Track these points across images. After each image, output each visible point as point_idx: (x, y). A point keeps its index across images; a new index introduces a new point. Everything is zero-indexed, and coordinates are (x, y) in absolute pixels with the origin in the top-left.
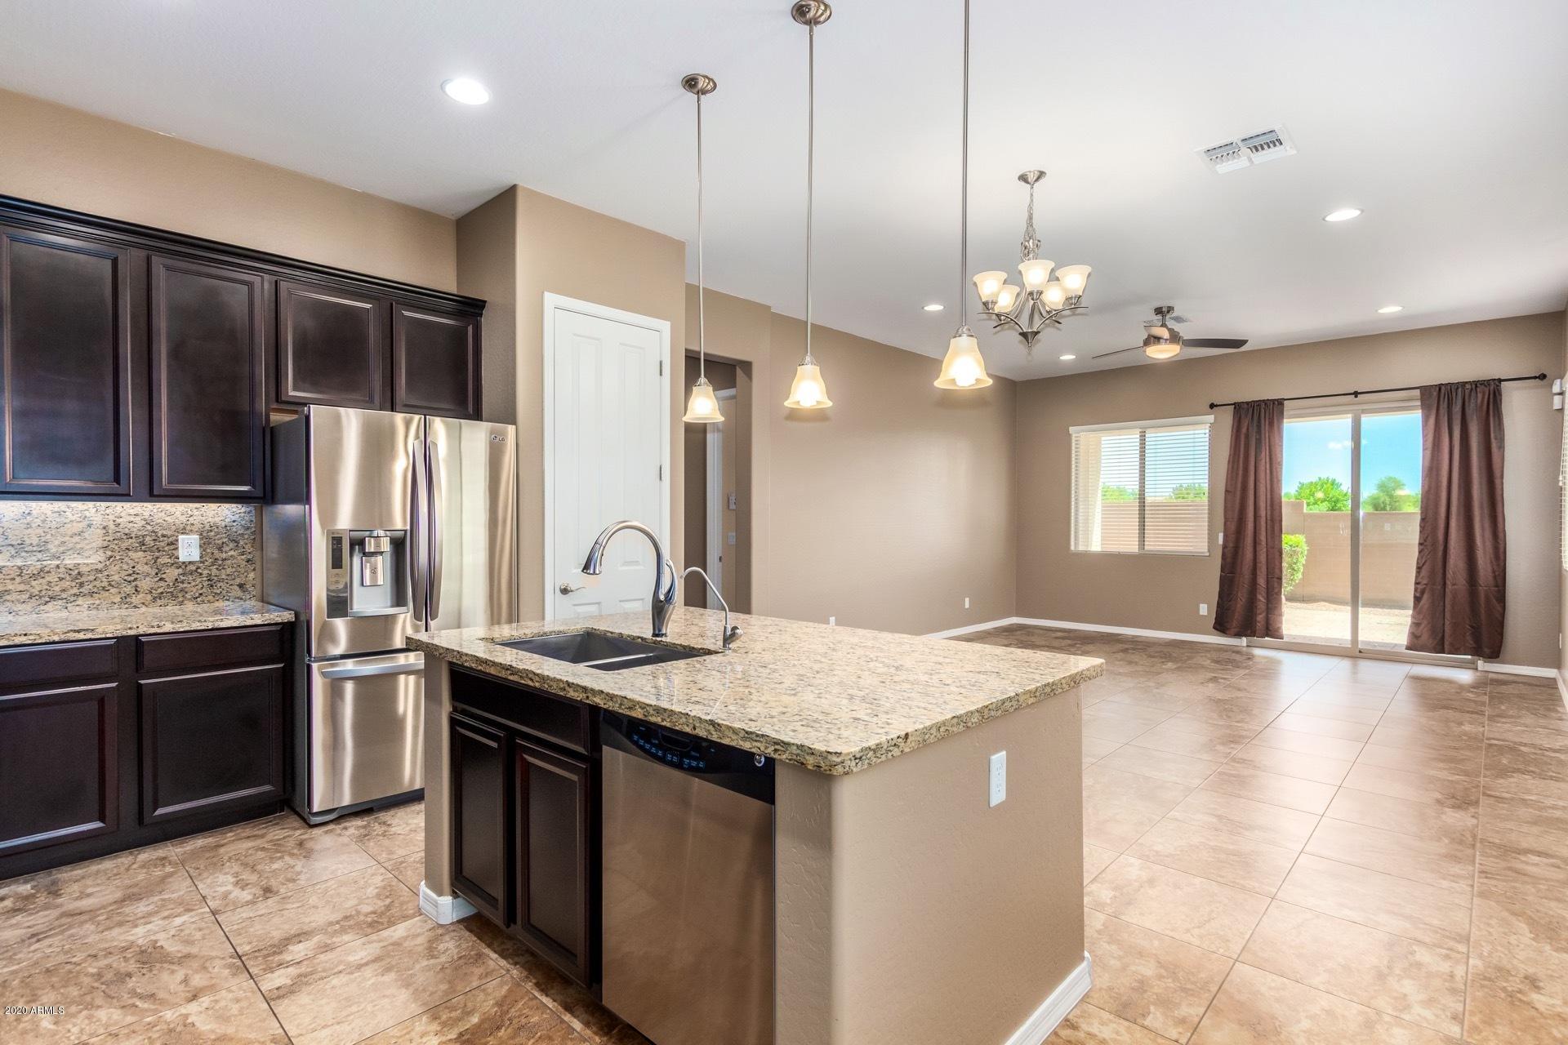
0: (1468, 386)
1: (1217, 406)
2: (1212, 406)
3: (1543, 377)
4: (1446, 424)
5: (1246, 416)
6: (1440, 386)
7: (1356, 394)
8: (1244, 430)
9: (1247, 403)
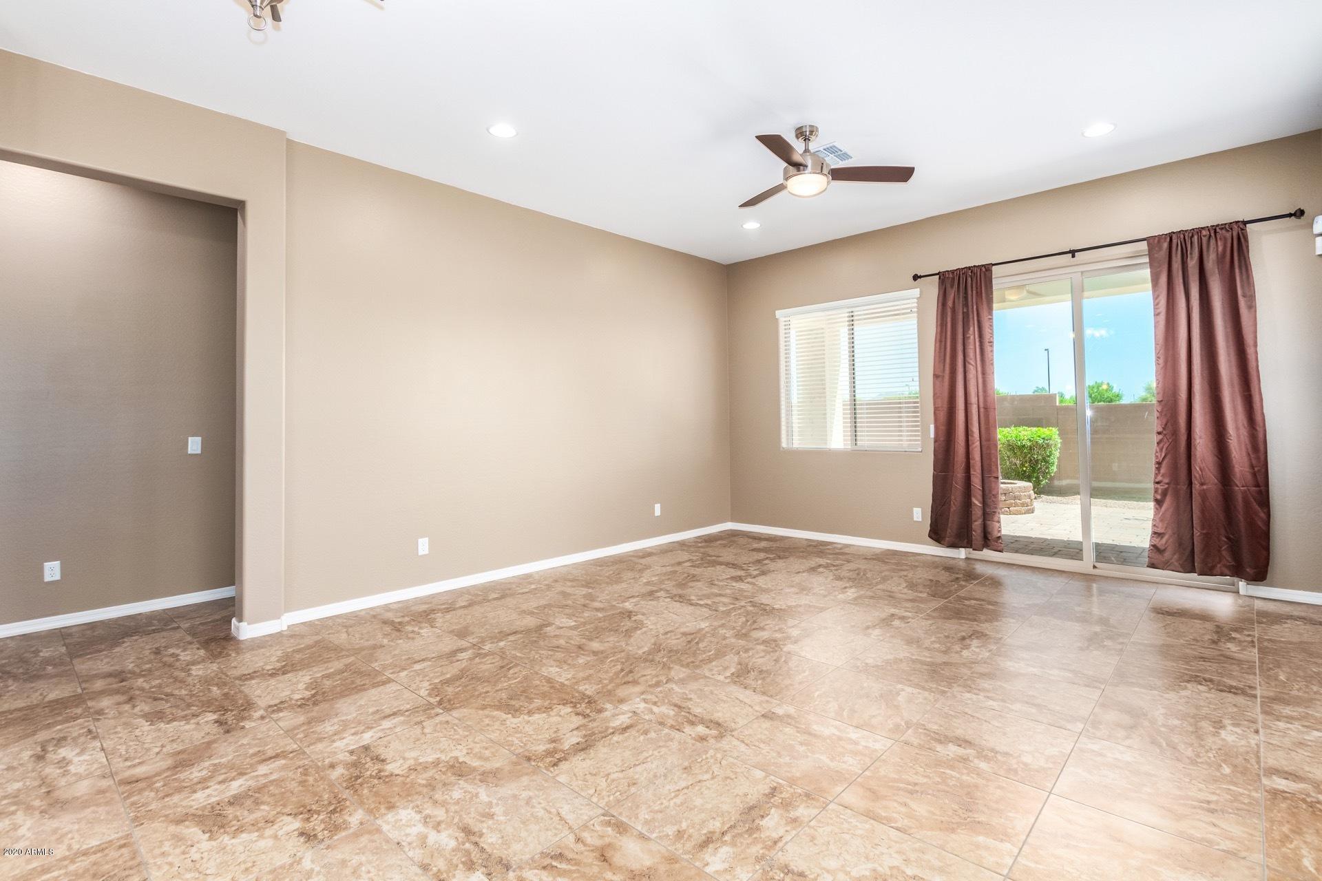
0: (1204, 233)
1: (921, 277)
2: (916, 277)
3: (1300, 213)
4: (1181, 281)
5: (952, 286)
6: (1170, 236)
7: (1073, 253)
8: (950, 303)
9: (953, 272)
